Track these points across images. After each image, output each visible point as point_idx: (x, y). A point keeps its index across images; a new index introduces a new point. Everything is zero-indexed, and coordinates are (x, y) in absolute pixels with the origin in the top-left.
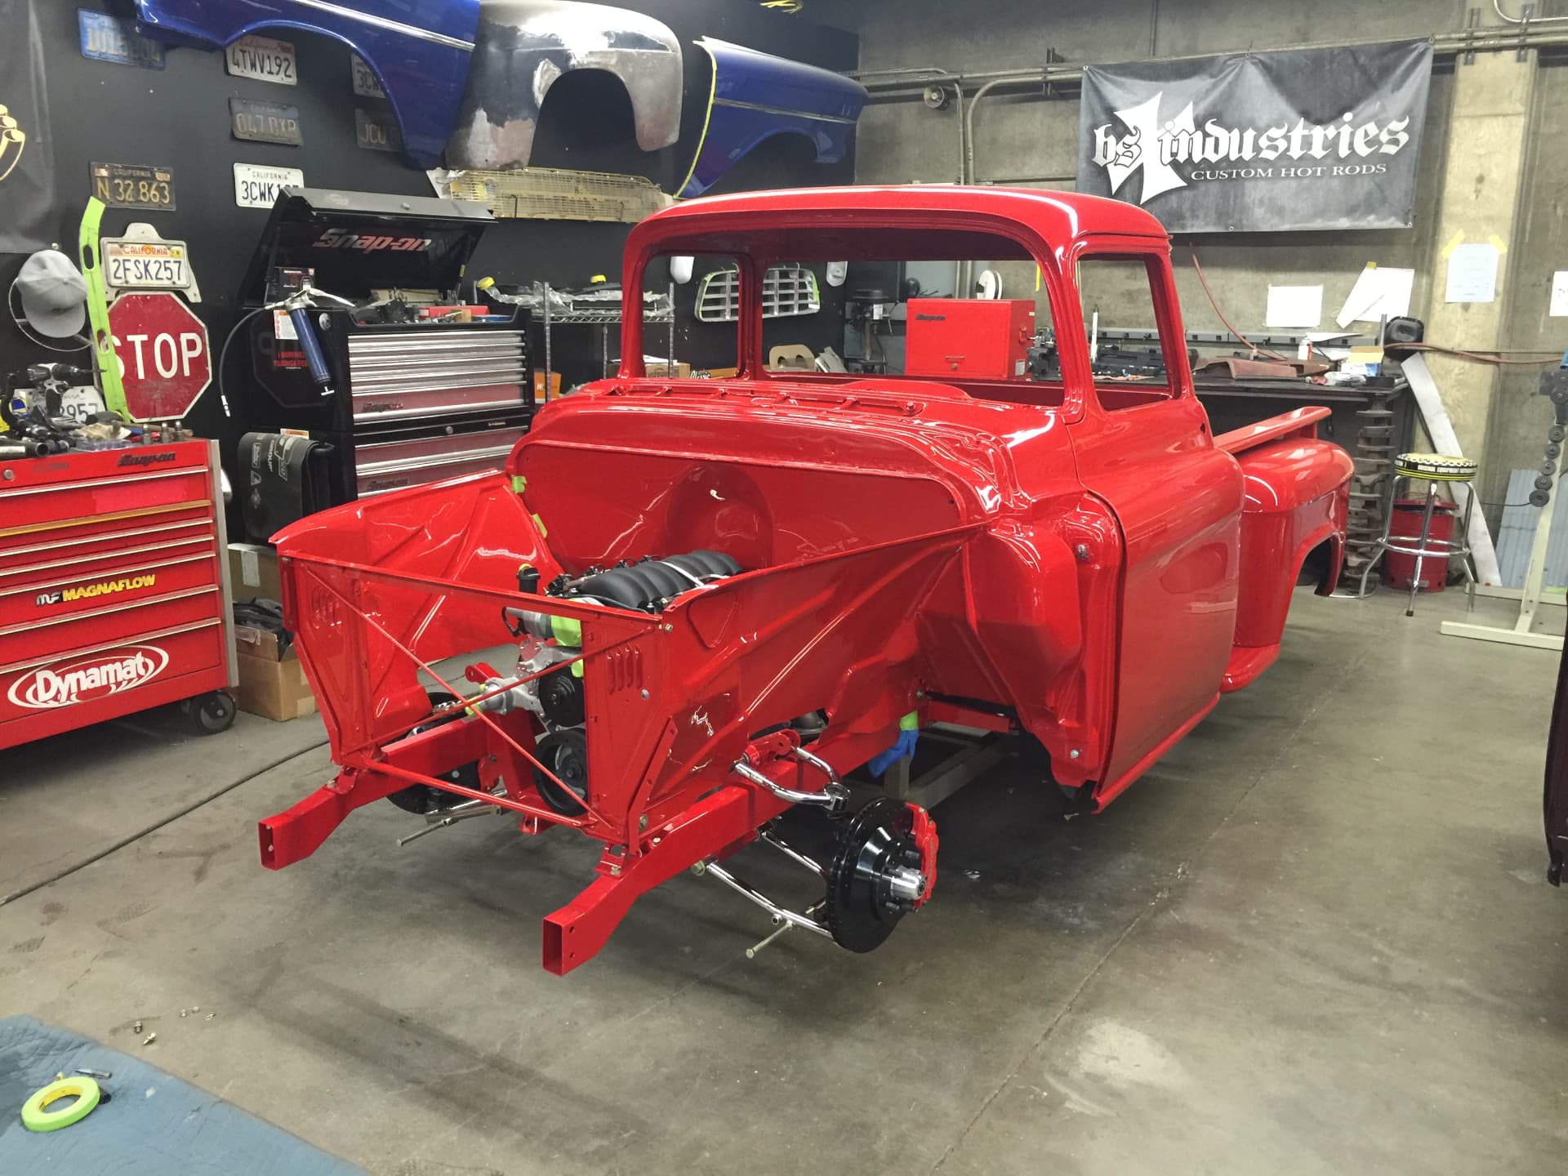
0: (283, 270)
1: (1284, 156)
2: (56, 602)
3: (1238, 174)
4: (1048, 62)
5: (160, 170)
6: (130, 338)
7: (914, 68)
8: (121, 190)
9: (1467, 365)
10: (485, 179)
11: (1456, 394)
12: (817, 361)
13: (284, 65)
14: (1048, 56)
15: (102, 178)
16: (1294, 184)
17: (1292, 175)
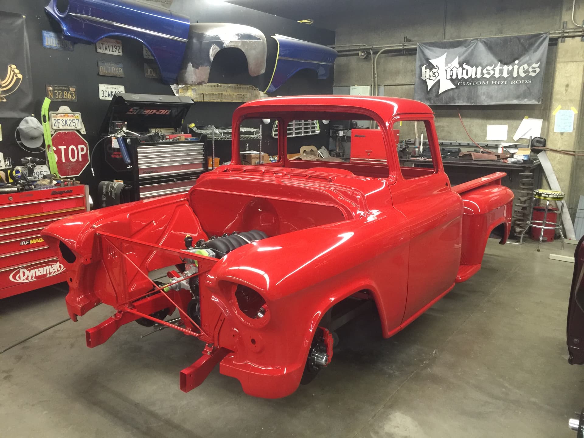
0: (115, 122)
1: (493, 76)
2: (27, 244)
3: (475, 83)
4: (404, 41)
5: (71, 87)
6: (60, 147)
7: (356, 44)
8: (57, 94)
9: (562, 156)
10: (192, 88)
11: (558, 166)
12: (319, 151)
13: (118, 48)
14: (404, 39)
15: (50, 90)
16: (496, 87)
17: (496, 84)
